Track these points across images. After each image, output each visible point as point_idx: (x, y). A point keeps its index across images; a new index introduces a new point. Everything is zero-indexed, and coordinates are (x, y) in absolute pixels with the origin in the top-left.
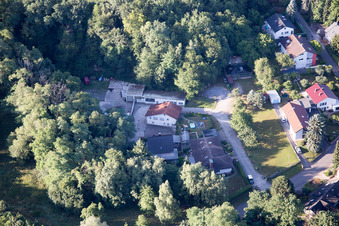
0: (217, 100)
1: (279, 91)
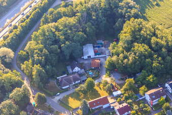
0: (110, 77)
1: (122, 94)
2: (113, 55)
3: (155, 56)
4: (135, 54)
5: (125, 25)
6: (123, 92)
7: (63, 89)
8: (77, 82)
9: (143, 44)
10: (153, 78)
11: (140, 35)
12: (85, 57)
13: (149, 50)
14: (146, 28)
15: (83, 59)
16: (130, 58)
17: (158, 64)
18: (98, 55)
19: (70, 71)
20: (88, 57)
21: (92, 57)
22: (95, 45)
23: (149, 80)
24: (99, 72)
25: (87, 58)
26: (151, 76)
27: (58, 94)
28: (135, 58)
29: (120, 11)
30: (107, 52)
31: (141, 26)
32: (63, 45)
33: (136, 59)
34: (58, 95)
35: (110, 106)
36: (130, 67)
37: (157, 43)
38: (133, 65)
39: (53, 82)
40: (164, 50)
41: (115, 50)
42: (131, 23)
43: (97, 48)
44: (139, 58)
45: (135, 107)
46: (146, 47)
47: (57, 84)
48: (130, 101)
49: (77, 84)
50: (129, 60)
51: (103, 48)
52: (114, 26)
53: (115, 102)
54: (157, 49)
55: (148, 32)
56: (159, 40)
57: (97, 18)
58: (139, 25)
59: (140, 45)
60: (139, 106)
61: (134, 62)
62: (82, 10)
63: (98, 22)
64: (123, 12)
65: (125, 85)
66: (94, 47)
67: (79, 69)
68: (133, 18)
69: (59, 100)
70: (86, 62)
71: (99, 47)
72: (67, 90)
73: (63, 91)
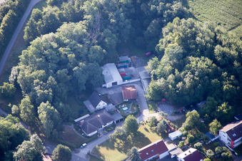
1: (183, 136)
2: (155, 78)
3: (225, 74)
4: (193, 73)
5: (165, 30)
6: (185, 132)
7: (89, 137)
8: (108, 124)
9: (203, 58)
10: (227, 107)
11: (195, 44)
12: (109, 85)
13: (214, 65)
14: (202, 32)
15: (105, 87)
16: (187, 80)
17: (231, 86)
18: (128, 79)
19: (91, 108)
20: (113, 84)
21: (118, 84)
22: (119, 65)
23: (221, 111)
24: (138, 106)
25: (111, 85)
26: (224, 105)
27: (84, 145)
28: (193, 79)
29: (153, 7)
30: (142, 74)
31: (194, 29)
32: (76, 68)
33: (196, 80)
34: (84, 147)
35: (170, 155)
36: (189, 94)
37: (224, 55)
38: (193, 91)
39: (70, 128)
40: (236, 63)
41: (159, 70)
42: (175, 26)
43: (123, 70)
44: (200, 78)
45: (209, 153)
46: (209, 61)
47: (77, 130)
48: (198, 144)
49: (108, 127)
50: (184, 83)
51: (132, 68)
52: (146, 32)
53: (175, 149)
54: (226, 63)
55: (207, 39)
56: (226, 49)
57: (118, 22)
58: (191, 28)
59: (198, 59)
60: (214, 151)
61: (194, 86)
62: (92, 9)
63: (119, 27)
64: (159, 8)
65: (187, 121)
66: (118, 68)
67: (106, 104)
68: (177, 18)
69: (88, 154)
70: (111, 92)
71: (125, 67)
72: (95, 137)
73: (89, 139)
